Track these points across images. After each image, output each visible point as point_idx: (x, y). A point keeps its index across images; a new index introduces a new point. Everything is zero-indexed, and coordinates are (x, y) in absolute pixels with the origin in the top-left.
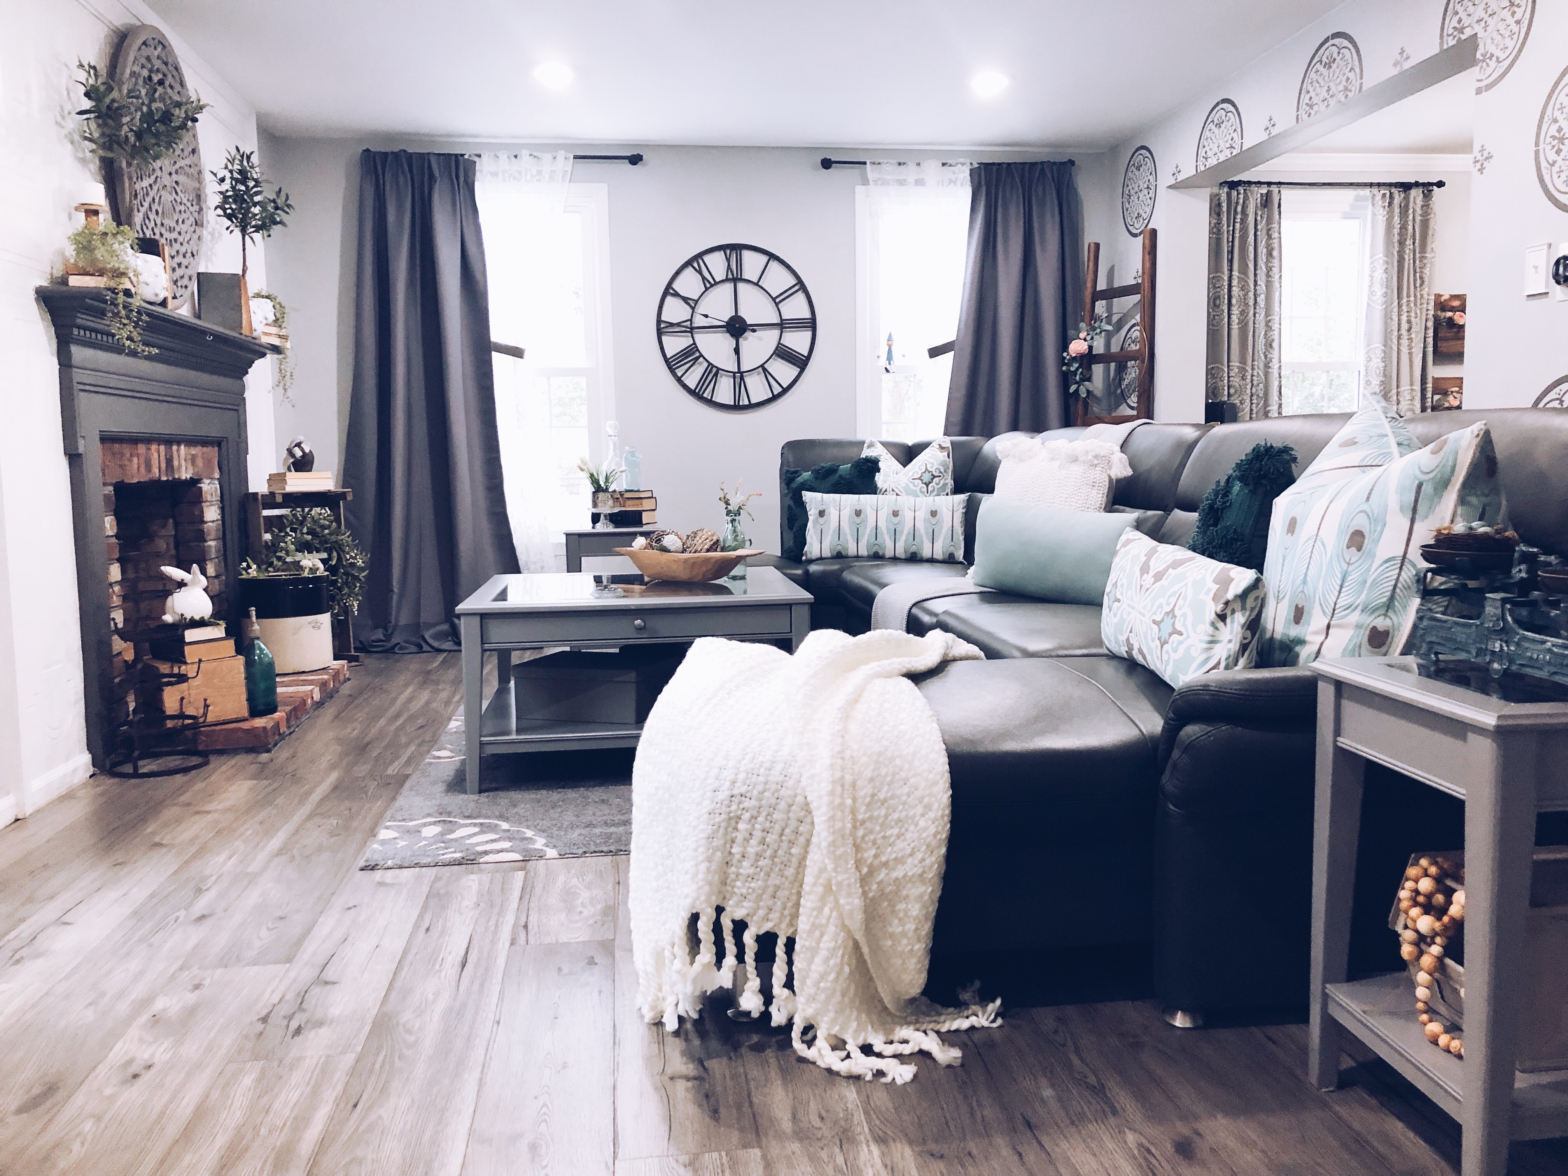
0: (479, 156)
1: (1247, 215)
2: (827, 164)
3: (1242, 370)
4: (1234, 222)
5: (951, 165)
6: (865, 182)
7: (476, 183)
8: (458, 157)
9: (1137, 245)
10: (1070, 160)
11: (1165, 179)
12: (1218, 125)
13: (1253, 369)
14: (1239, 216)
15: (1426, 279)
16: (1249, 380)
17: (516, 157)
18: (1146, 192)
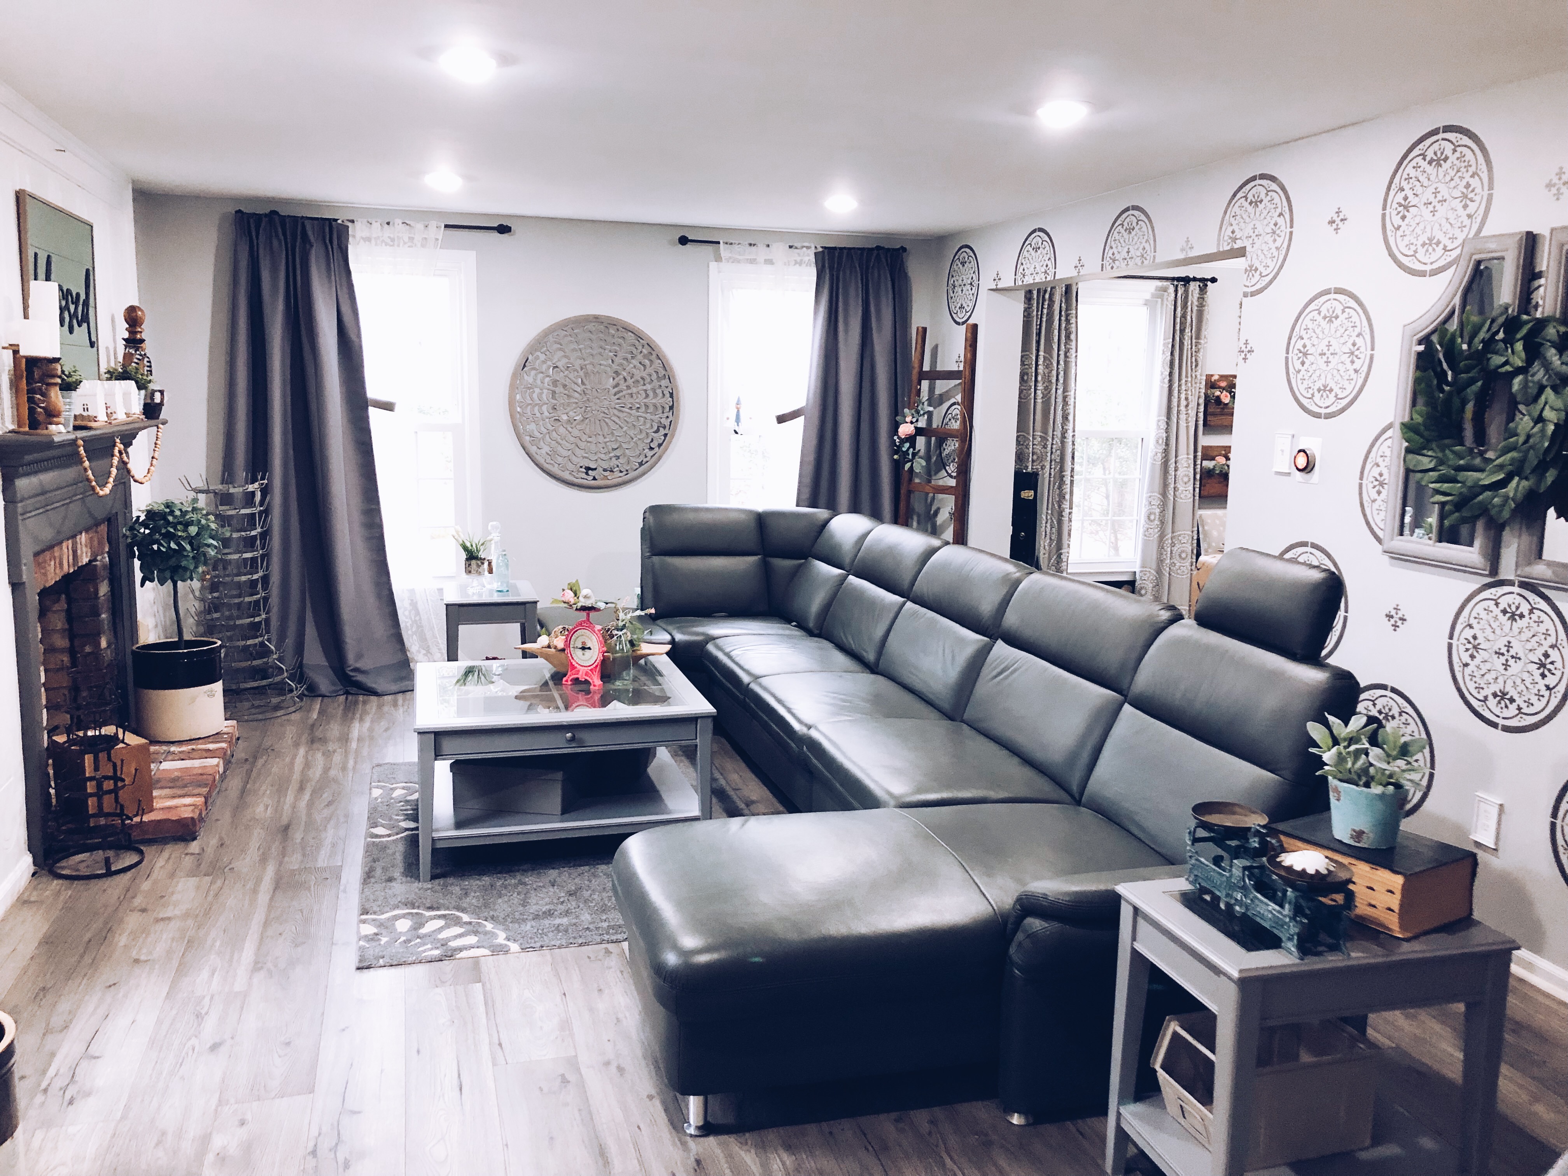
0: (353, 221)
1: (1054, 302)
2: (684, 241)
3: (1044, 439)
4: (1043, 308)
5: (796, 248)
6: (718, 259)
7: (350, 247)
8: (331, 222)
9: (961, 332)
10: (902, 247)
11: (986, 282)
12: (1036, 249)
13: (1053, 439)
14: (1046, 303)
15: (1200, 364)
16: (1049, 448)
17: (388, 223)
18: (969, 287)
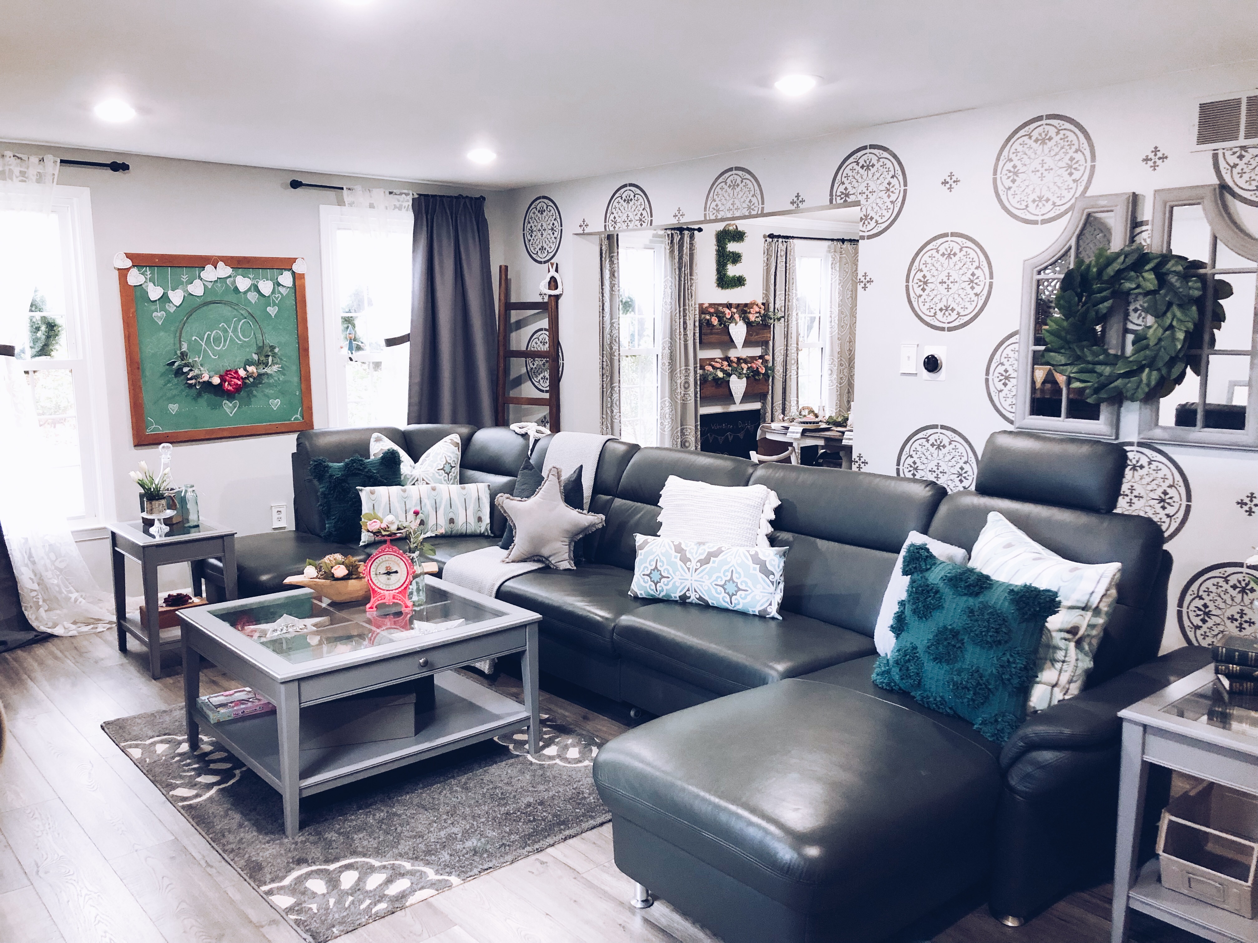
2: (295, 184)
5: (395, 194)
9: (544, 270)
10: (481, 196)
11: (570, 226)
12: (627, 201)
15: (695, 297)
18: (550, 232)
